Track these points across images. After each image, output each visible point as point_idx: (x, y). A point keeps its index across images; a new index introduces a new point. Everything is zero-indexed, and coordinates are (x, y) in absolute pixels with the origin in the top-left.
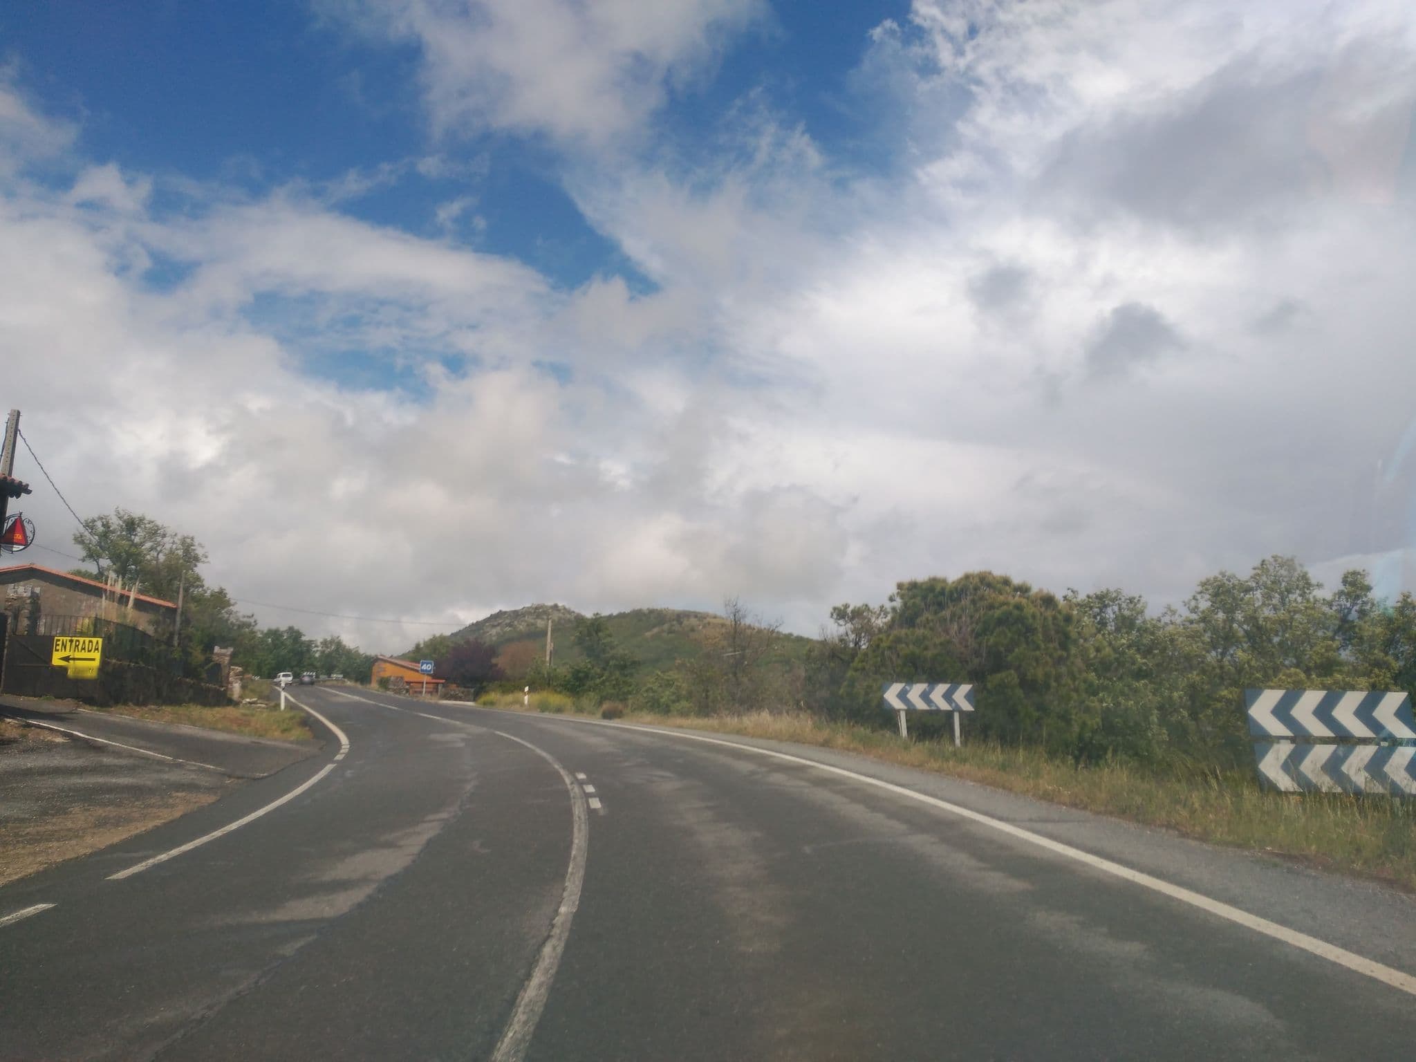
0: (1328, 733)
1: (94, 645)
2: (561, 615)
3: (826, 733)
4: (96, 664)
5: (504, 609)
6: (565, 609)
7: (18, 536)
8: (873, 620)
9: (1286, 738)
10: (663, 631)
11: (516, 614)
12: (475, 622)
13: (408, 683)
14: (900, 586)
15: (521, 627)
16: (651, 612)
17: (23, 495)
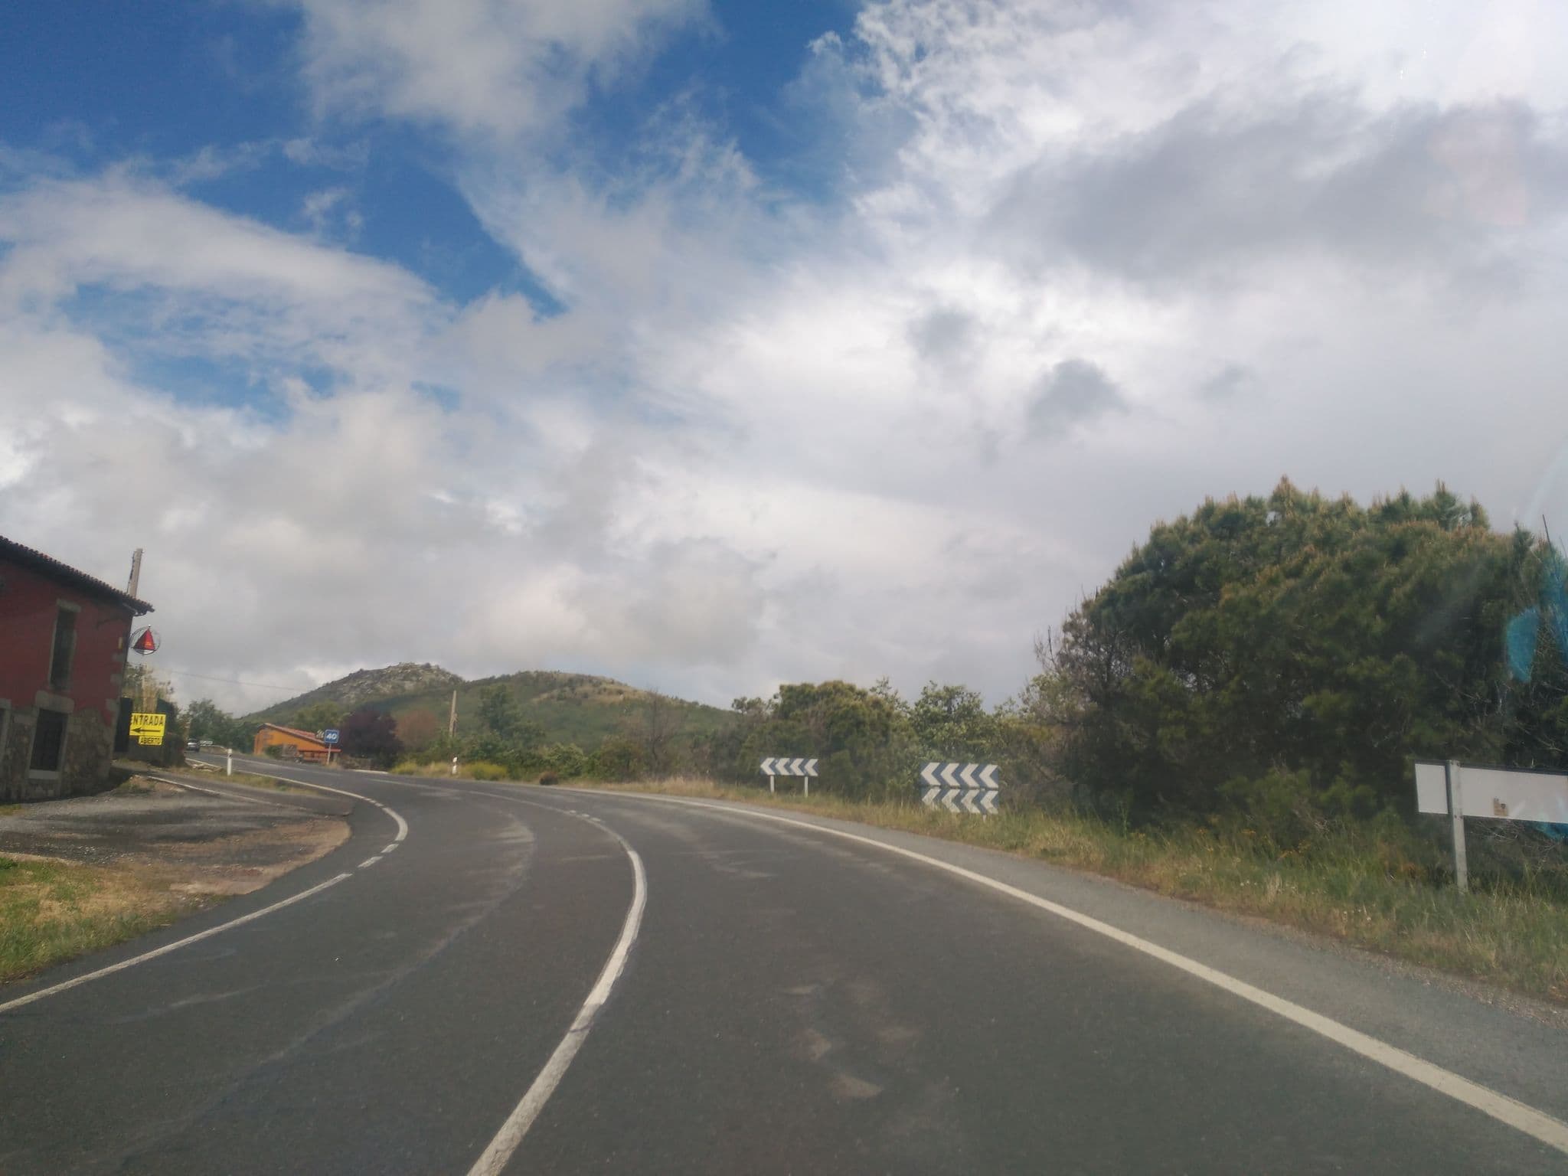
0: (957, 784)
1: (160, 719)
2: (434, 676)
3: (723, 791)
4: (161, 734)
5: (366, 668)
6: (438, 669)
7: (148, 644)
8: (764, 710)
9: (937, 786)
10: (552, 697)
11: (380, 675)
12: (330, 682)
13: (302, 752)
14: (782, 688)
15: (385, 689)
16: (540, 674)
17: (148, 612)
